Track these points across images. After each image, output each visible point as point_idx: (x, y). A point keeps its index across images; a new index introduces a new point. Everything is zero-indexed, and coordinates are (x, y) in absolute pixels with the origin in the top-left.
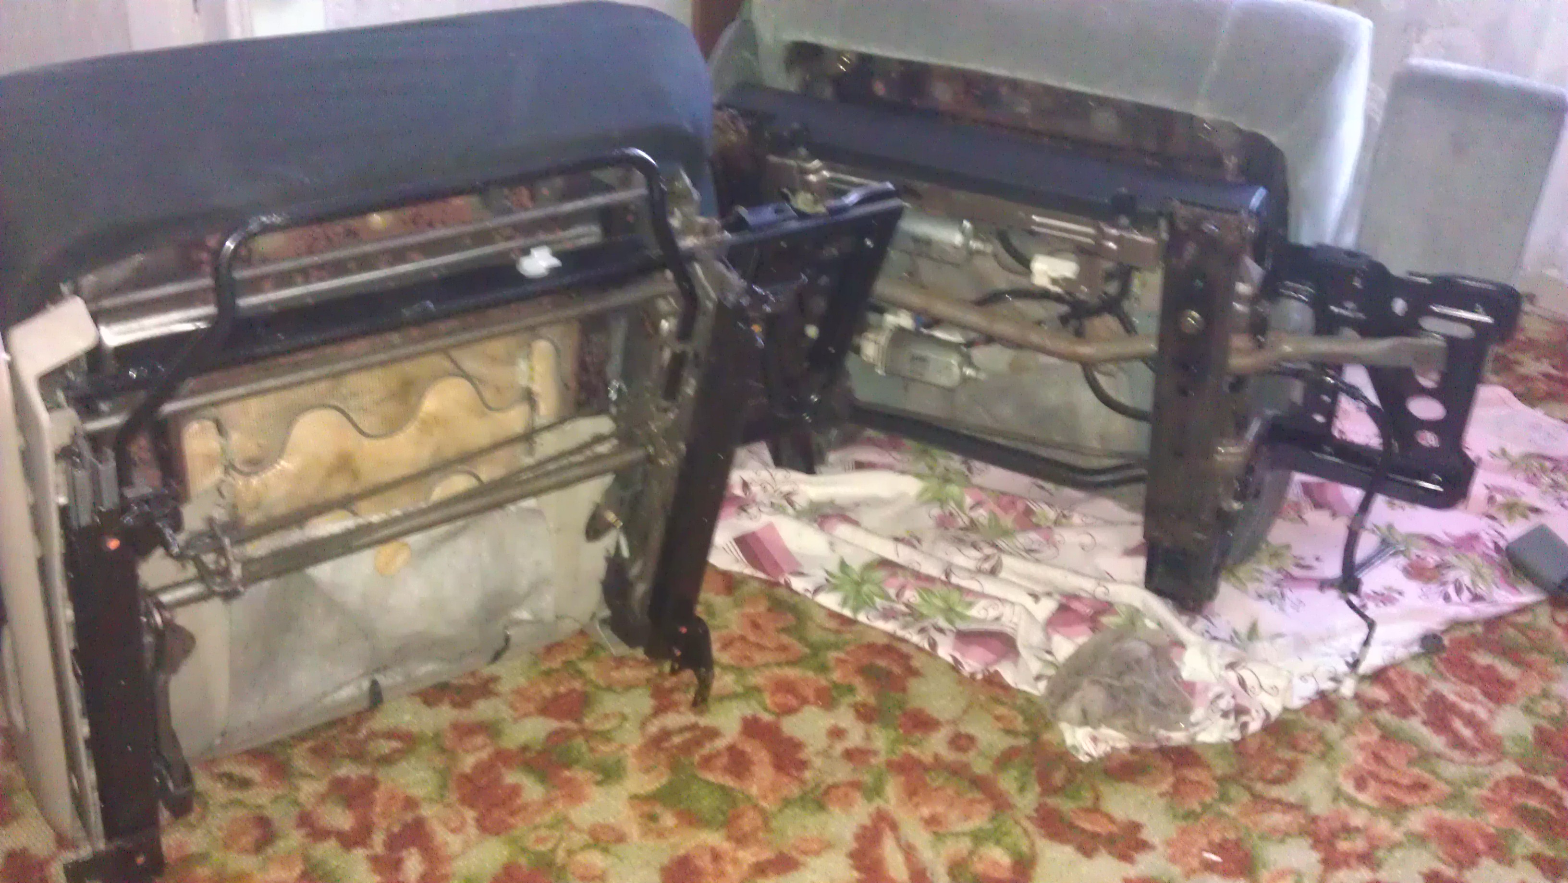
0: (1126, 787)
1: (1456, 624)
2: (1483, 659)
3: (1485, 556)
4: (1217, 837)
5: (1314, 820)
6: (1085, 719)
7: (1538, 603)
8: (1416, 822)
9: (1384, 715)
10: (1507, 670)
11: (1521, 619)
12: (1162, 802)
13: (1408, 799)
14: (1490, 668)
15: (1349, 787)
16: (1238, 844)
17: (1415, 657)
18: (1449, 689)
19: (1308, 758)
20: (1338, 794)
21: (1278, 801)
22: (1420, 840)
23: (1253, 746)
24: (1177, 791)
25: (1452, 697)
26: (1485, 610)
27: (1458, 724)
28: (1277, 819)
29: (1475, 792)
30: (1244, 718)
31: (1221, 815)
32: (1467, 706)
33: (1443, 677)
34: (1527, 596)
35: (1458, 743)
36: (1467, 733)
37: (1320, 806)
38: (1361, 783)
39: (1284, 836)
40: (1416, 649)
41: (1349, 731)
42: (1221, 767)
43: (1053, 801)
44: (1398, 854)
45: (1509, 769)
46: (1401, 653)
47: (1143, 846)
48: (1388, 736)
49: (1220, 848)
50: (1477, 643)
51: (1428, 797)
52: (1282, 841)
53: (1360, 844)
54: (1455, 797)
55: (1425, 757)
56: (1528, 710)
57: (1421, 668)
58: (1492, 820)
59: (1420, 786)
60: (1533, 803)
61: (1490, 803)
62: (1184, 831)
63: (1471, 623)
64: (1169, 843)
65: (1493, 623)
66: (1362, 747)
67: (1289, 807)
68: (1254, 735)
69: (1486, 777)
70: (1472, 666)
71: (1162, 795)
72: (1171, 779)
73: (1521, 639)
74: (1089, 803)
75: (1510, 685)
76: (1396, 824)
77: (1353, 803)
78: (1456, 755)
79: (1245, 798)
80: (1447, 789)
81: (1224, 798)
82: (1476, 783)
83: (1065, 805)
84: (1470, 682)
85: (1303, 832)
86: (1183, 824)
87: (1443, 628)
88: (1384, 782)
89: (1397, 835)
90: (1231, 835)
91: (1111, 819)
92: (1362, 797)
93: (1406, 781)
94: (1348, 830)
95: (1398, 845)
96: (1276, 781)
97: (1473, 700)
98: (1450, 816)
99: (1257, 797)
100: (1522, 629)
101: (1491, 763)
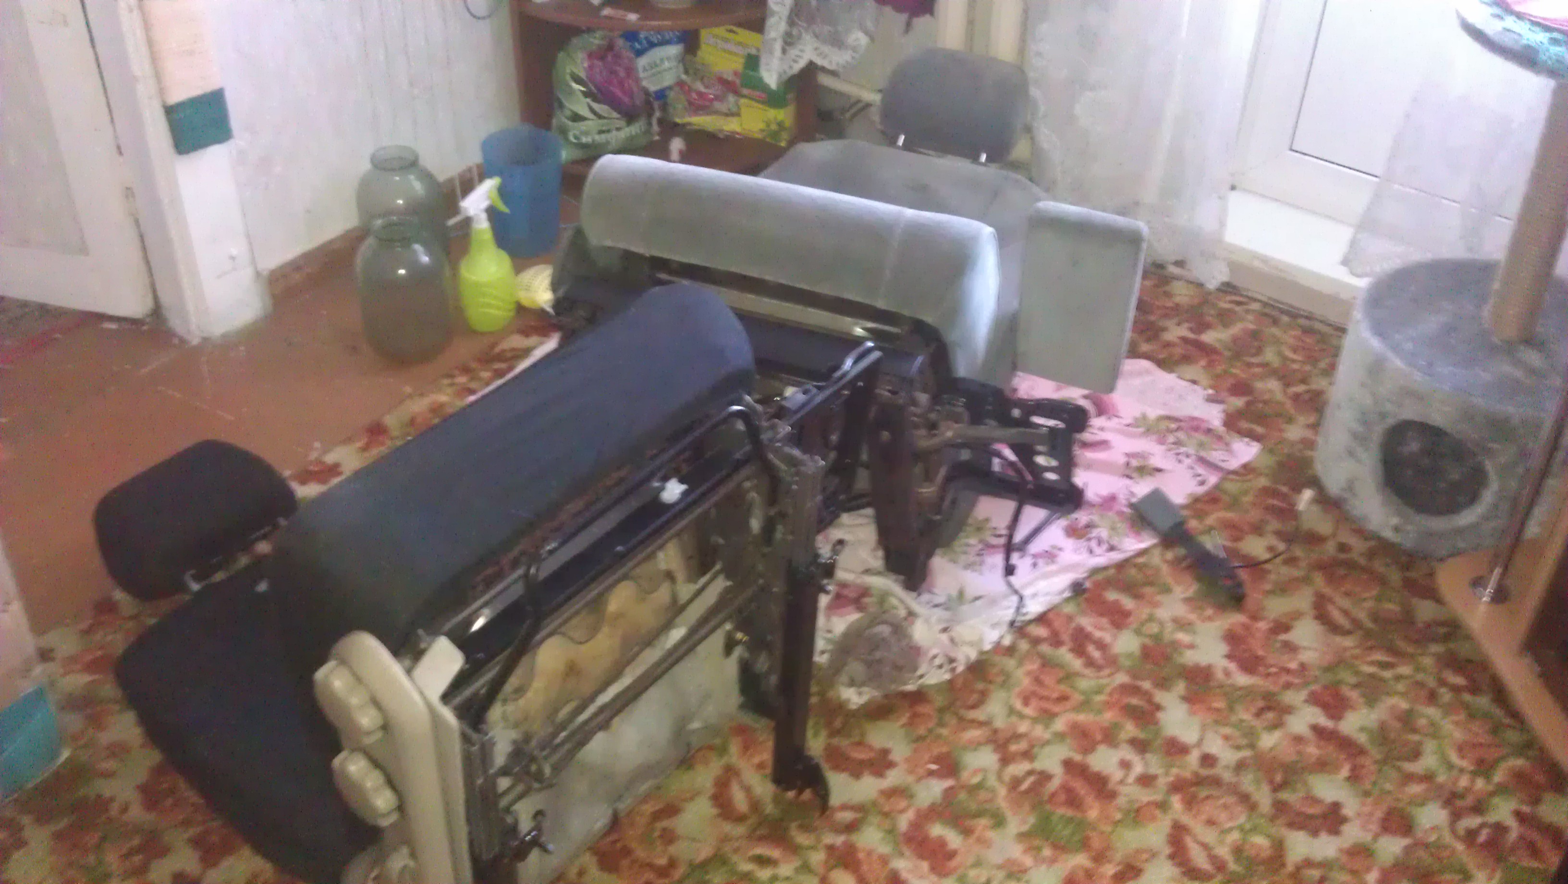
0: (881, 724)
1: (1095, 571)
2: (1112, 596)
3: (1120, 514)
4: (936, 751)
5: (996, 731)
6: (852, 683)
7: (1154, 546)
8: (1059, 725)
9: (1045, 648)
10: (1128, 603)
11: (1141, 560)
12: (903, 731)
13: (1056, 709)
14: (1116, 602)
15: (1018, 705)
16: (948, 755)
17: (1067, 600)
18: (1087, 622)
19: (992, 687)
20: (1012, 711)
21: (973, 721)
22: (1060, 737)
23: (959, 682)
24: (911, 724)
25: (1089, 629)
26: (1116, 557)
27: (1092, 650)
28: (974, 734)
29: (1099, 698)
30: (954, 665)
31: (939, 736)
32: (1098, 634)
33: (1083, 613)
34: (1147, 541)
35: (1090, 663)
36: (1096, 654)
37: (999, 723)
38: (1026, 702)
39: (976, 745)
40: (1067, 594)
41: (1020, 664)
42: (939, 700)
43: (835, 741)
44: (1047, 750)
45: (1122, 678)
46: (1057, 599)
47: (891, 765)
48: (1047, 663)
49: (937, 760)
50: (1109, 583)
51: (1068, 705)
52: (975, 750)
53: (1022, 746)
54: (1085, 705)
55: (1069, 677)
56: (1138, 632)
57: (1069, 609)
58: (1108, 716)
59: (1063, 698)
60: (1135, 701)
61: (1108, 705)
62: (916, 751)
63: (1105, 568)
64: (907, 760)
65: (1121, 566)
66: (1029, 673)
67: (981, 724)
68: (959, 675)
69: (1108, 685)
70: (1104, 602)
71: (903, 726)
72: (907, 715)
73: (1140, 577)
74: (857, 739)
75: (1126, 614)
76: (1047, 726)
77: (1021, 716)
78: (1088, 672)
79: (954, 721)
80: (1082, 698)
81: (941, 724)
82: (1099, 691)
83: (842, 743)
84: (1102, 615)
85: (989, 741)
86: (914, 746)
87: (1085, 575)
88: (1042, 698)
89: (1047, 736)
90: (944, 749)
91: (871, 748)
92: (1028, 711)
93: (1055, 695)
94: (1017, 737)
95: (1048, 743)
96: (974, 707)
97: (1101, 629)
98: (1081, 718)
99: (961, 719)
100: (1140, 567)
101: (1109, 676)
